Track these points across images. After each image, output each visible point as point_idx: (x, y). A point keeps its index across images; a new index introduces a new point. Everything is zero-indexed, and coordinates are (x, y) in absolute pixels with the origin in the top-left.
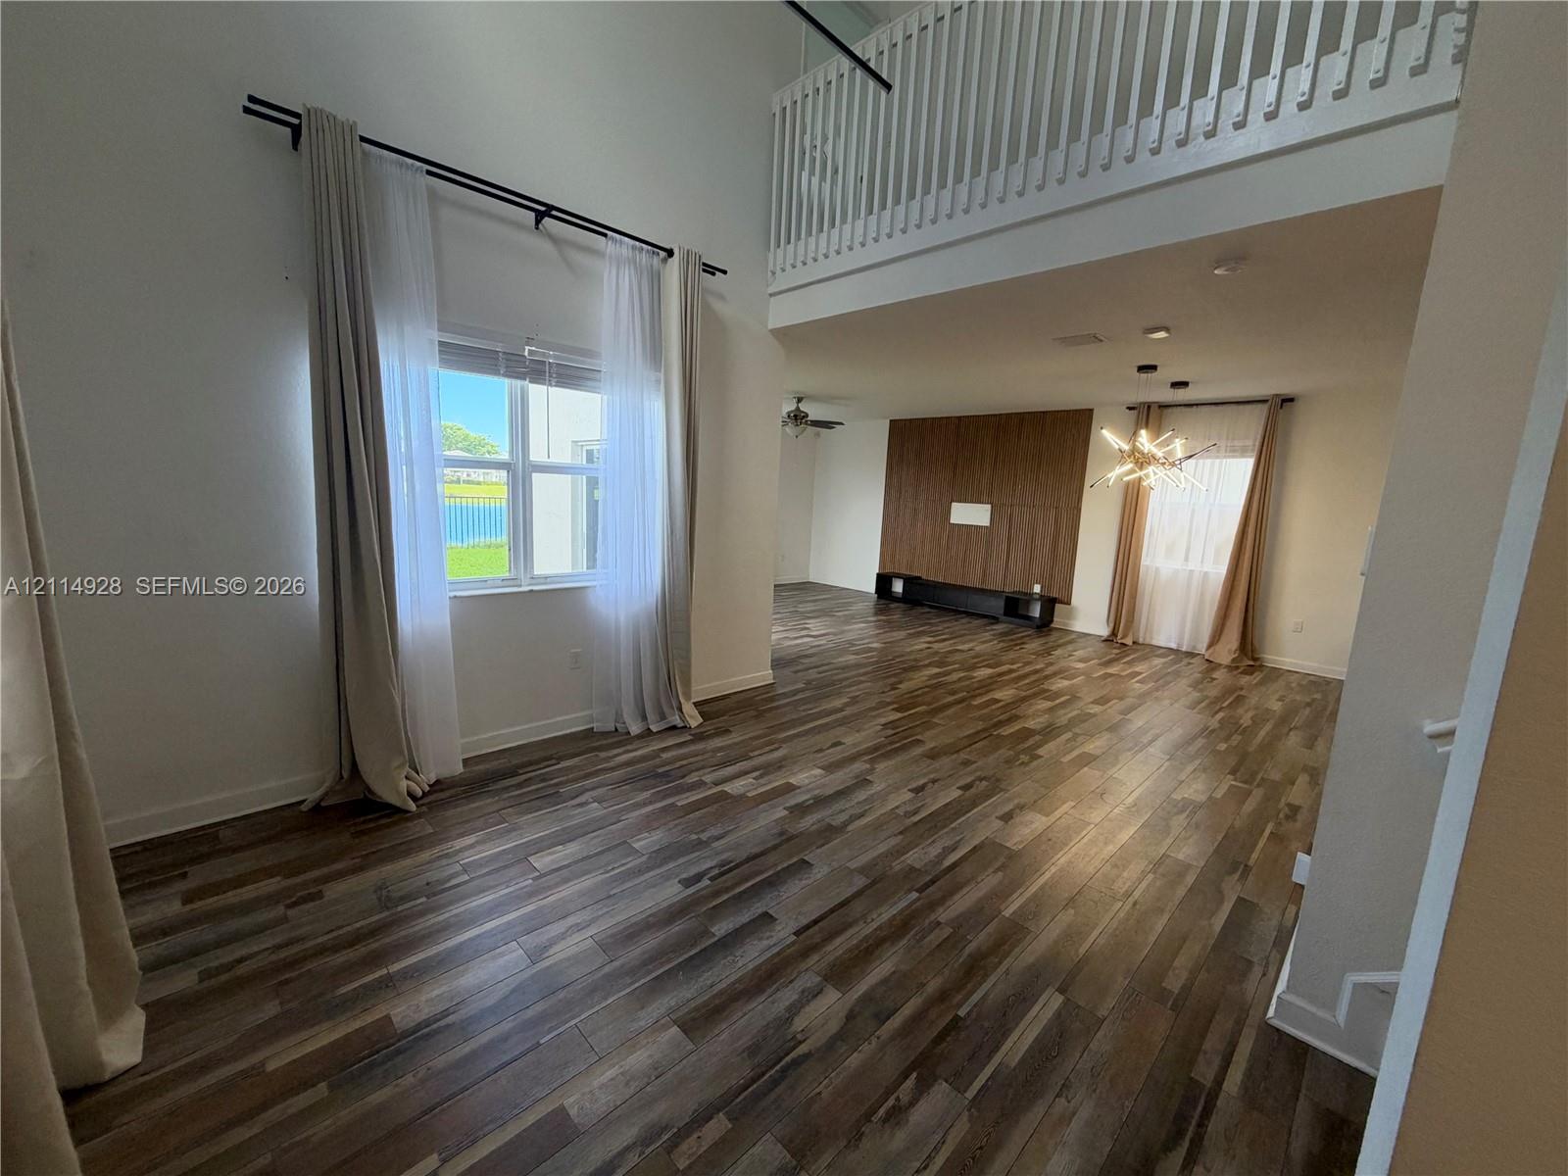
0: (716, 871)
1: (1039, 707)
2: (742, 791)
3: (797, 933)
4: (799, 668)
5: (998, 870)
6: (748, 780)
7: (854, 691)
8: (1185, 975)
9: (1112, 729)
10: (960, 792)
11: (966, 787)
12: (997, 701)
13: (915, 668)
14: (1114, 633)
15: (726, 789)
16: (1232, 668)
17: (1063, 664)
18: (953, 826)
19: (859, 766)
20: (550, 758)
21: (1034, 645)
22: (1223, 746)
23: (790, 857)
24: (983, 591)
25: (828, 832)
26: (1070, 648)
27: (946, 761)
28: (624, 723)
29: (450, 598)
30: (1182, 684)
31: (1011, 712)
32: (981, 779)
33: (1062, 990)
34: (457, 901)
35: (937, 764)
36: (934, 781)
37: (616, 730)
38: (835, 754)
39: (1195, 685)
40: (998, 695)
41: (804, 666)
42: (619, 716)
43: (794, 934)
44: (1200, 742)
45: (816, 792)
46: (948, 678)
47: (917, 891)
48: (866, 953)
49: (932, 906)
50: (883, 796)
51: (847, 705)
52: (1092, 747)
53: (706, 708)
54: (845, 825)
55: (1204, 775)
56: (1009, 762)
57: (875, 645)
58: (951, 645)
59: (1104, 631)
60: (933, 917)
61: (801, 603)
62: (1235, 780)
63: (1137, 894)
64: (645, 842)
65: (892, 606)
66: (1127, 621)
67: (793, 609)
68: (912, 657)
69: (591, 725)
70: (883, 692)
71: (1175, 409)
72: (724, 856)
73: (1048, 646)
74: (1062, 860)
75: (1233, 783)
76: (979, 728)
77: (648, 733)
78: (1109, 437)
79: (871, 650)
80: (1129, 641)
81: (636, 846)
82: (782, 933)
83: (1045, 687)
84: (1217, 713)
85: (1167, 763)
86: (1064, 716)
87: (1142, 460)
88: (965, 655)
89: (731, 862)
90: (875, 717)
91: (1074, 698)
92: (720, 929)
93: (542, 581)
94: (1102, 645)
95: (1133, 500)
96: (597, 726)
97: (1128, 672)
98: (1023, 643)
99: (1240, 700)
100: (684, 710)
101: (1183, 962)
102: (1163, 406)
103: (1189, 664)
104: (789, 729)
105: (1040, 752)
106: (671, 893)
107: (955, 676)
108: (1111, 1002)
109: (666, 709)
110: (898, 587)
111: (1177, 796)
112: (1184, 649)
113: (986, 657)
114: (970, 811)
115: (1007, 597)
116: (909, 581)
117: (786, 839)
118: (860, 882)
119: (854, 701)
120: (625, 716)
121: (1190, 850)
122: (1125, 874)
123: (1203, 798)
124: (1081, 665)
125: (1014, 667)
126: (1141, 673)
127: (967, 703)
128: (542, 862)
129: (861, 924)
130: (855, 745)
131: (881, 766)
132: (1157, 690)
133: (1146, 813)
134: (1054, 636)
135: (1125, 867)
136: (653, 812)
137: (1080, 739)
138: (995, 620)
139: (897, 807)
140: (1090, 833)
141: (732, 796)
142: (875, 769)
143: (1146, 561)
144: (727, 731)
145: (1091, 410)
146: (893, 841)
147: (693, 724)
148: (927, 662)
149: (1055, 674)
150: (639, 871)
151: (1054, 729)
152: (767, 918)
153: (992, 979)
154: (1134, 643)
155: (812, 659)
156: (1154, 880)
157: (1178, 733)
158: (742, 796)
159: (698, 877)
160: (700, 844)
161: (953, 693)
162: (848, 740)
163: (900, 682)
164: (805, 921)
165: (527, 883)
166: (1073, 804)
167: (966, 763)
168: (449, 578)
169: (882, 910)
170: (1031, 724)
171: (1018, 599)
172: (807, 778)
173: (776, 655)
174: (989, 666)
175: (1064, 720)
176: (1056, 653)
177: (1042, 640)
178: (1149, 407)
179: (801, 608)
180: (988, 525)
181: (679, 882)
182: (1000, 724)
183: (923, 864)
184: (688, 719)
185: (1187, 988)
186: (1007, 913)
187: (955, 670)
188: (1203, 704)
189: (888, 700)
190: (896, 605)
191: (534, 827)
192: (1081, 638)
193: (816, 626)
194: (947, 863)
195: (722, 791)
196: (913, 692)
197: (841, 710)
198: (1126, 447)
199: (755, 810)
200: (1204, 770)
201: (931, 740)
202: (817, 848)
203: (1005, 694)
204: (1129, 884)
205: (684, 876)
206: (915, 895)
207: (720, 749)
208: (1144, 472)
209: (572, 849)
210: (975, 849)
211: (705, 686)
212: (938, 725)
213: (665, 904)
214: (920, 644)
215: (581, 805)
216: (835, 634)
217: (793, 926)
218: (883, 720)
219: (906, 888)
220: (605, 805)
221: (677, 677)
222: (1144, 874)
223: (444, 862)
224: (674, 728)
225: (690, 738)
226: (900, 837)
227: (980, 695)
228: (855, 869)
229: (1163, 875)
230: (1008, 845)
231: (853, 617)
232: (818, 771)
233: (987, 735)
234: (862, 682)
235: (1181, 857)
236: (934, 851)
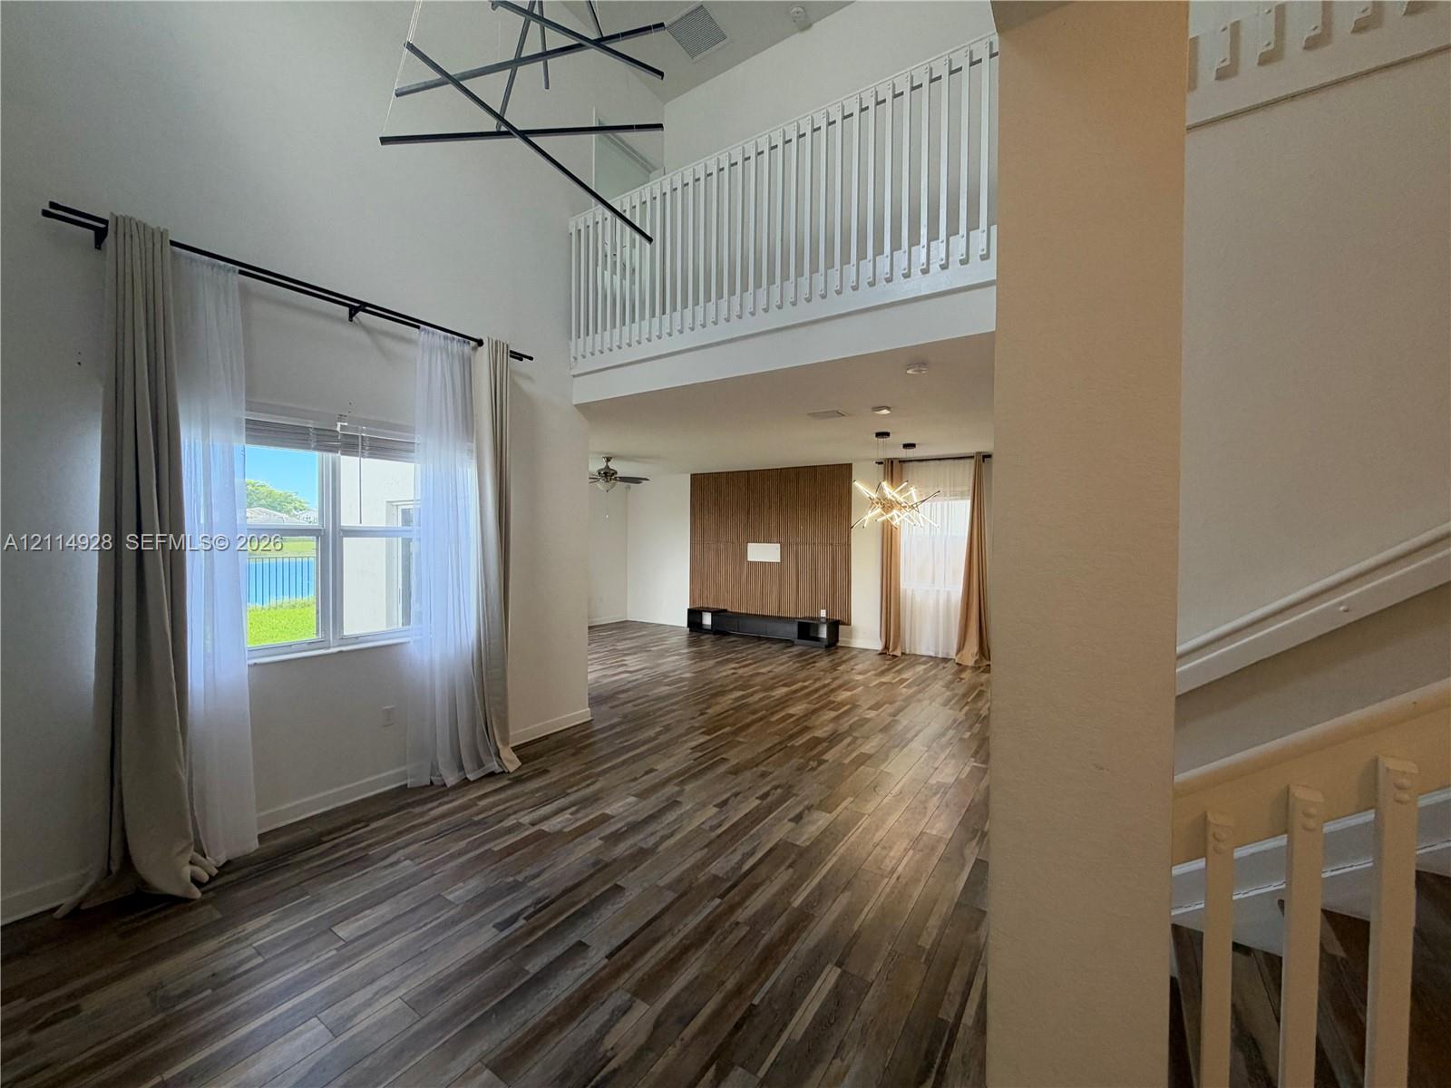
0: (532, 910)
1: (826, 717)
2: (559, 826)
3: (609, 957)
4: (616, 703)
5: (790, 866)
6: (567, 815)
7: (667, 720)
8: (935, 931)
9: (885, 729)
10: (758, 802)
11: (765, 796)
12: (793, 715)
13: (723, 693)
14: (886, 647)
15: (543, 828)
16: (976, 668)
17: (846, 677)
18: (752, 832)
19: (671, 789)
20: (355, 822)
21: (824, 662)
22: (968, 734)
23: (605, 883)
24: (780, 618)
25: (641, 855)
26: (852, 663)
27: (748, 775)
28: (441, 776)
29: (249, 666)
30: (938, 686)
31: (803, 725)
32: (776, 788)
33: (839, 964)
34: (250, 986)
35: (740, 779)
36: (736, 795)
37: (432, 783)
38: (648, 781)
39: (948, 686)
40: (792, 711)
41: (621, 701)
42: (434, 769)
43: (606, 957)
44: (951, 733)
45: (630, 819)
46: (751, 700)
47: (719, 897)
48: (672, 964)
49: (732, 909)
50: (689, 815)
51: (659, 733)
52: (868, 748)
53: (523, 752)
54: (657, 845)
55: (953, 761)
56: (800, 769)
57: (688, 675)
58: (754, 669)
59: (879, 646)
60: (733, 919)
61: (619, 641)
62: (975, 762)
63: (900, 869)
64: (459, 893)
65: (702, 637)
66: (894, 637)
67: (611, 648)
68: (718, 684)
69: (403, 783)
70: (693, 718)
71: (911, 464)
72: (540, 894)
73: (835, 662)
74: (841, 851)
75: (975, 764)
76: (776, 742)
77: (465, 782)
78: (861, 488)
79: (682, 680)
80: (898, 653)
81: (450, 897)
82: (596, 958)
83: (832, 698)
84: (962, 708)
85: (926, 755)
86: (845, 725)
87: (888, 506)
88: (766, 677)
89: (548, 898)
90: (686, 741)
91: (855, 707)
92: (534, 966)
93: (353, 641)
94: (878, 657)
95: (889, 538)
96: (410, 782)
97: (897, 679)
98: (814, 662)
99: (981, 694)
100: (502, 757)
101: (934, 922)
102: (902, 461)
103: (944, 668)
104: (605, 762)
105: (825, 757)
106: (487, 938)
107: (757, 697)
108: (878, 966)
109: (484, 757)
110: (707, 620)
111: (933, 781)
112: (940, 656)
113: (783, 678)
114: (767, 817)
115: (799, 623)
116: (716, 613)
117: (601, 868)
118: (670, 896)
119: (667, 729)
120: (440, 767)
121: (941, 825)
122: (892, 854)
123: (951, 780)
124: (860, 677)
125: (806, 684)
126: (907, 680)
127: (766, 720)
128: (345, 931)
129: (668, 938)
130: (667, 770)
131: (688, 788)
132: (920, 692)
133: (909, 799)
134: (841, 652)
135: (891, 848)
136: (469, 861)
137: (859, 742)
138: (789, 643)
139: (703, 823)
140: (864, 822)
141: (549, 834)
142: (683, 790)
143: (903, 586)
144: (546, 772)
145: (850, 465)
146: (699, 855)
147: (511, 768)
148: (732, 687)
149: (840, 687)
150: (454, 922)
151: (838, 735)
152: (581, 947)
153: (782, 966)
154: (903, 654)
155: (630, 693)
156: (914, 855)
157: (935, 727)
158: (559, 833)
159: (514, 919)
160: (515, 887)
161: (754, 712)
162: (660, 767)
163: (709, 707)
164: (616, 943)
165: (331, 954)
166: (851, 799)
167: (764, 775)
168: (250, 644)
169: (690, 918)
170: (819, 733)
171: (809, 624)
172: (621, 806)
173: (594, 693)
174: (785, 685)
175: (846, 726)
176: (841, 668)
177: (831, 658)
178: (892, 462)
179: (620, 646)
180: (779, 561)
181: (494, 926)
182: (792, 737)
183: (724, 871)
184: (506, 764)
185: (937, 943)
186: (796, 904)
187: (755, 692)
188: (953, 701)
189: (697, 725)
190: (707, 636)
191: (336, 895)
192: (860, 653)
193: (633, 662)
194: (746, 867)
195: (539, 830)
196: (719, 715)
197: (655, 738)
198: (874, 496)
199: (571, 845)
200: (954, 756)
201: (734, 757)
202: (629, 872)
203: (798, 709)
204: (894, 861)
205: (499, 920)
206: (718, 901)
207: (538, 790)
208: (890, 515)
209: (384, 911)
210: (770, 851)
211: (524, 728)
212: (740, 743)
213: (479, 951)
214: (727, 670)
215: (392, 865)
216: (651, 668)
217: (606, 950)
218: (693, 744)
219: (709, 897)
220: (417, 861)
221: (494, 723)
222: (906, 851)
223: (235, 947)
224: (492, 774)
225: (507, 782)
226: (706, 850)
227: (777, 712)
228: (664, 887)
229: (922, 851)
230: (798, 843)
231: (667, 651)
232: (632, 799)
233: (783, 748)
234: (673, 711)
235: (934, 832)
236: (737, 857)
